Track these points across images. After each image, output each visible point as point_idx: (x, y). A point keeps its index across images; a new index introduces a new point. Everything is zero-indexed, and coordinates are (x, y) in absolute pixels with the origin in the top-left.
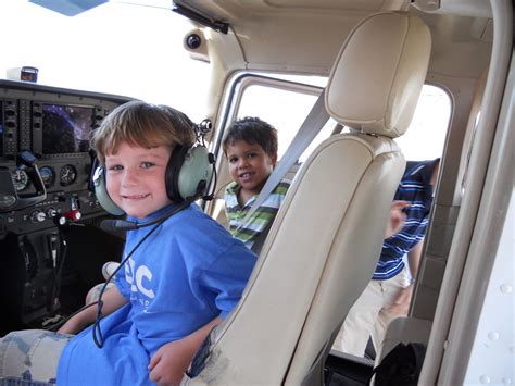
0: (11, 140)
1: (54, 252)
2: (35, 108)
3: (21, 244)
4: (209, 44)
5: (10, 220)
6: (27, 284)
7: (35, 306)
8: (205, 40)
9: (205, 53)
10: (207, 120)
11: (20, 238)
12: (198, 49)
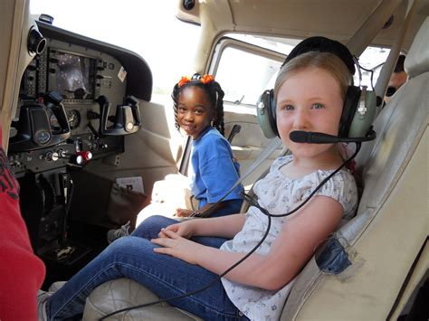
0: (31, 83)
1: (66, 189)
2: (51, 54)
3: (38, 181)
4: (201, 7)
5: (29, 159)
6: (43, 219)
7: (49, 239)
8: (199, 4)
9: (197, 14)
10: (197, 74)
11: (37, 176)
12: (192, 10)
